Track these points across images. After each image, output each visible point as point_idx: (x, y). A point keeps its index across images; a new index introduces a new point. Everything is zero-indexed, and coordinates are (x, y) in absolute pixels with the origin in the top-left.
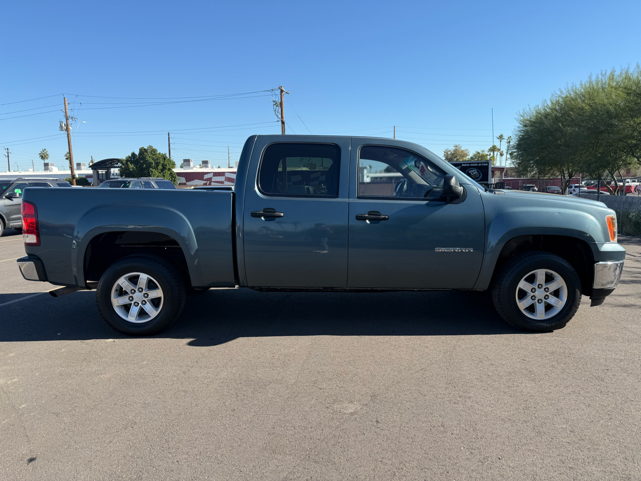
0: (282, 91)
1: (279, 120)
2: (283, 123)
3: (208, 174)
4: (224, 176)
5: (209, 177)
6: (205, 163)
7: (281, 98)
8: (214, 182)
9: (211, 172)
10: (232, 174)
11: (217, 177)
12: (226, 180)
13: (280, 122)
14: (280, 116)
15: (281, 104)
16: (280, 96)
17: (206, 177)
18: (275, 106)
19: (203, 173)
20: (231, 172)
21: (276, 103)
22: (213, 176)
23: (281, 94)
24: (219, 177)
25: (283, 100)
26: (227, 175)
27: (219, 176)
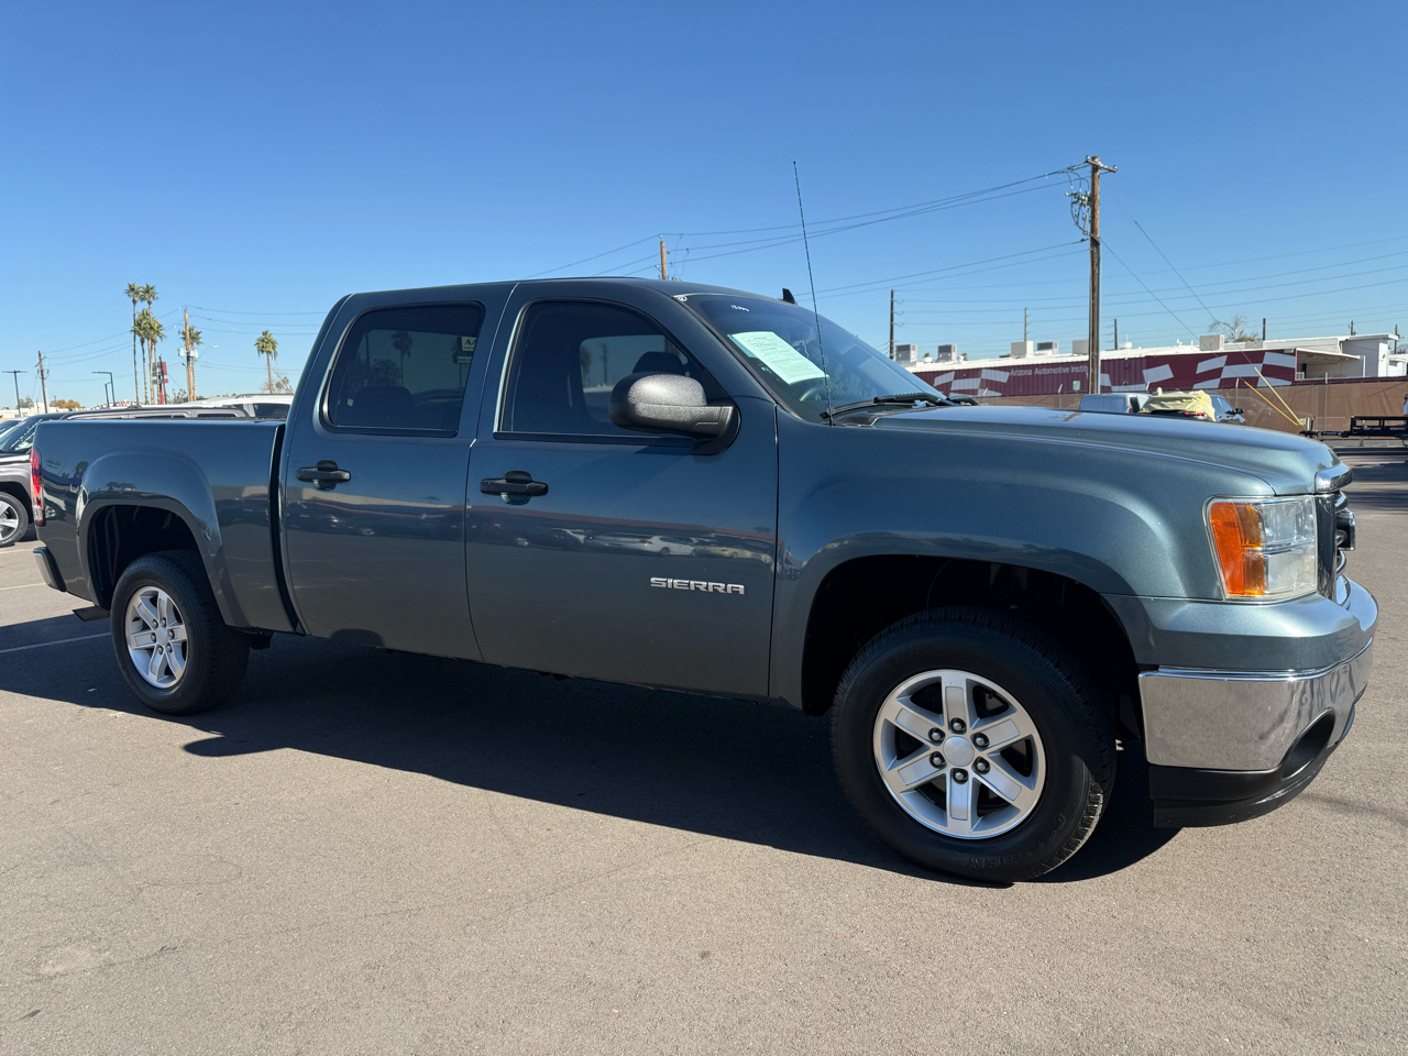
0: (1095, 168)
1: (1085, 237)
2: (1095, 243)
3: (944, 376)
4: (978, 376)
5: (944, 382)
6: (945, 351)
7: (1093, 184)
8: (955, 391)
9: (951, 371)
10: (998, 372)
11: (962, 381)
12: (982, 387)
13: (1088, 242)
14: (1088, 228)
15: (1092, 200)
16: (1090, 180)
17: (939, 381)
18: (1076, 206)
19: (934, 372)
20: (995, 368)
21: (1079, 199)
22: (955, 378)
23: (1093, 177)
24: (966, 380)
25: (1098, 188)
26: (984, 375)
27: (967, 377)
